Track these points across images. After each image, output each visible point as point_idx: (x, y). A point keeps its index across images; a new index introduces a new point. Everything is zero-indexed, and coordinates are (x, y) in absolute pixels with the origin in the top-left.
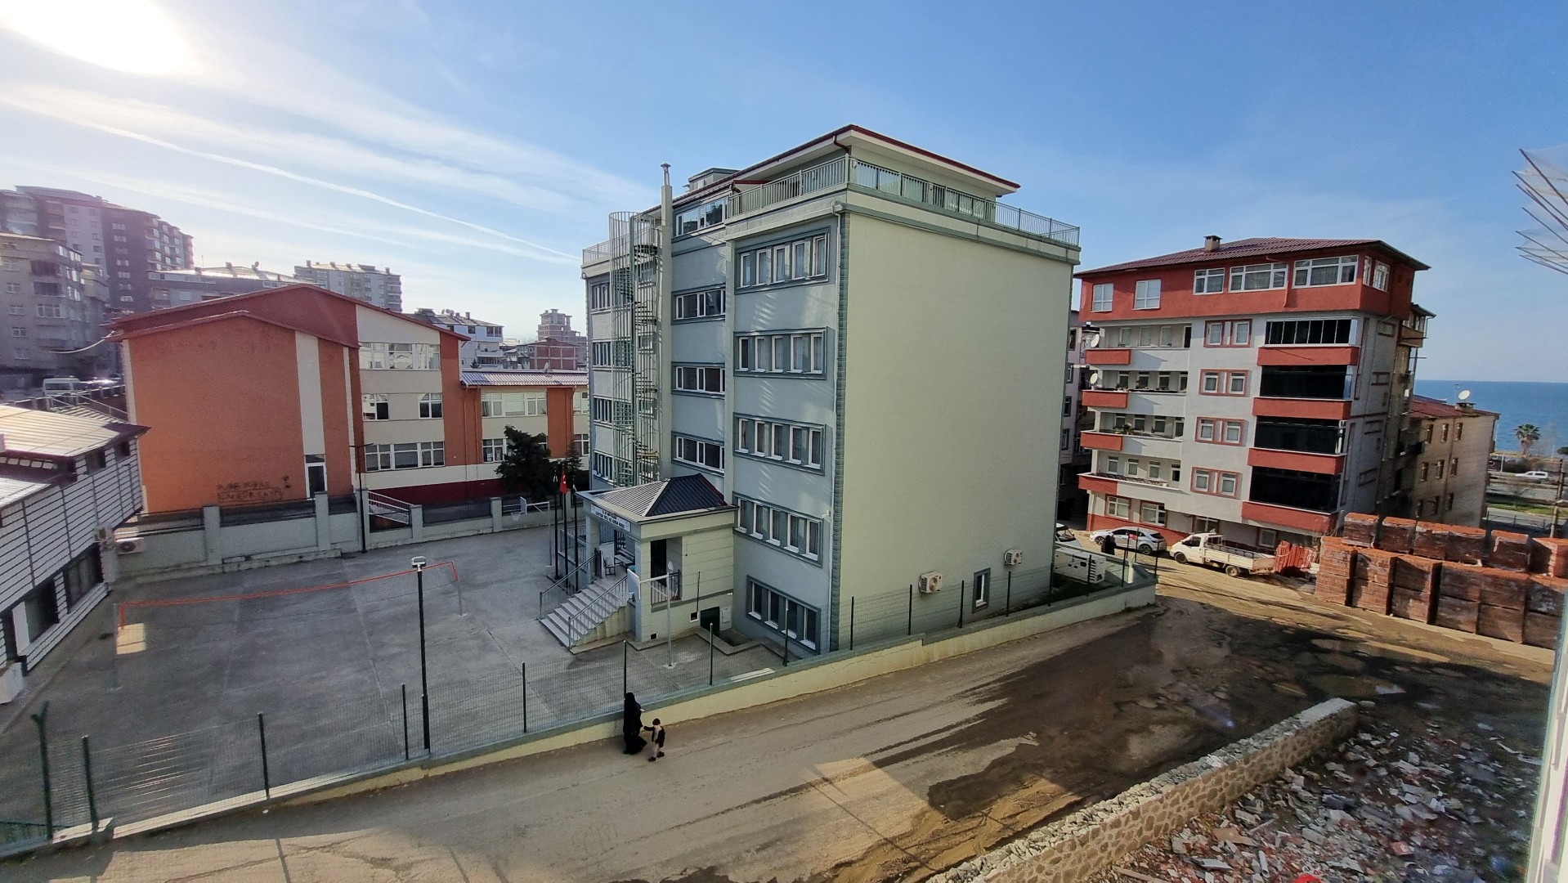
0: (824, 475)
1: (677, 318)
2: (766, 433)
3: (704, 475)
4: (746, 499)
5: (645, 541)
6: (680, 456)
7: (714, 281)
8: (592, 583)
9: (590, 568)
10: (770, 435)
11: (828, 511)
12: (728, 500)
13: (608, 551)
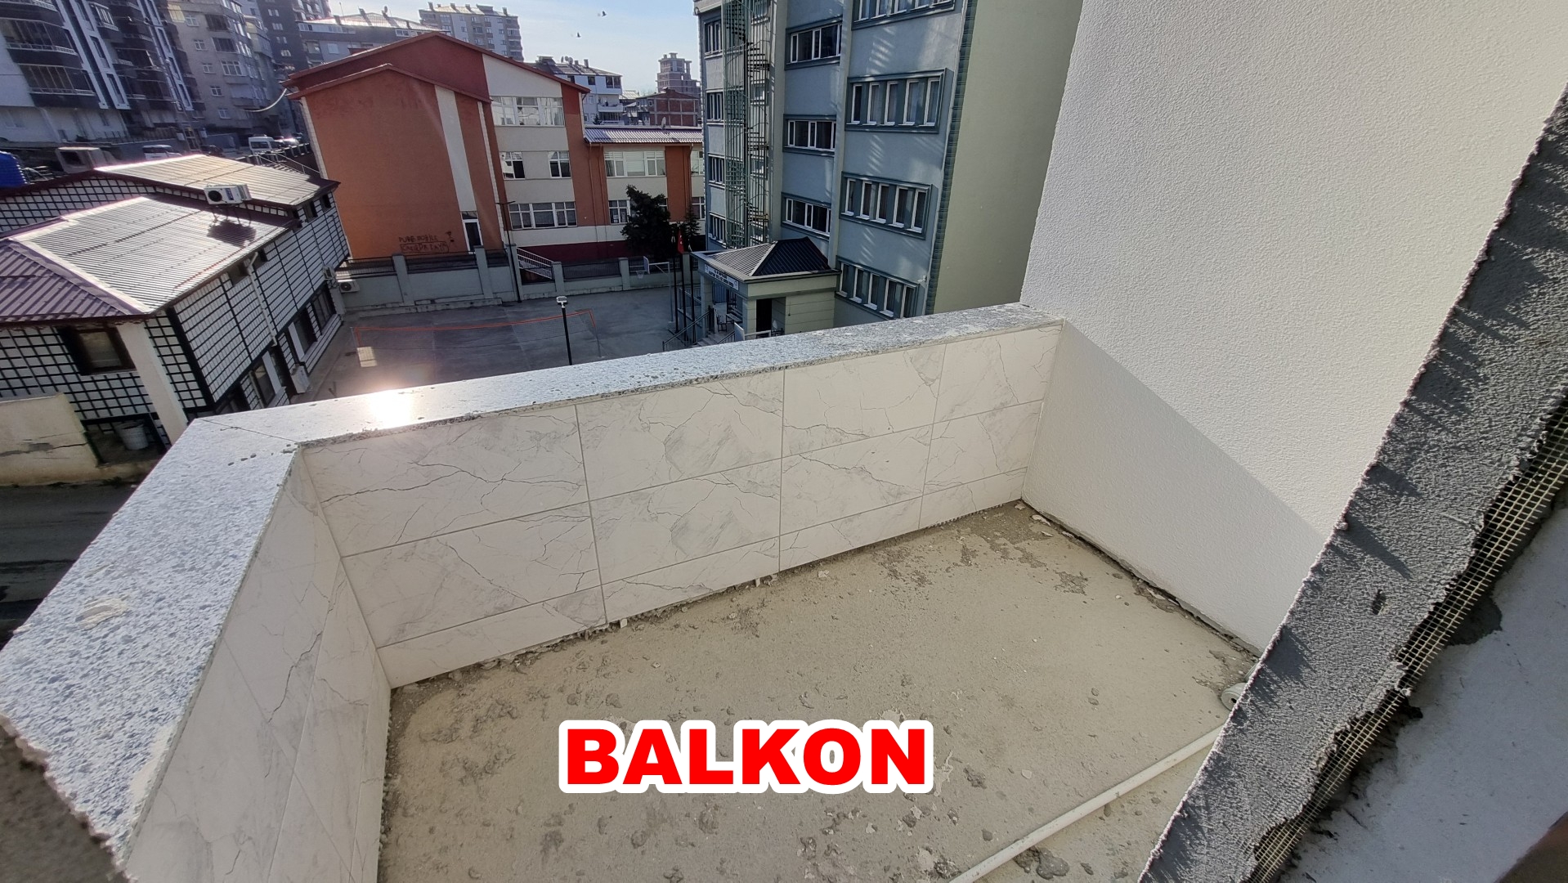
0: (924, 240)
1: (792, 62)
2: (873, 194)
3: (812, 239)
4: (848, 263)
5: (752, 299)
6: (789, 219)
7: (831, 13)
8: (707, 337)
9: (704, 324)
10: (877, 197)
11: (924, 277)
12: (832, 263)
13: (720, 310)
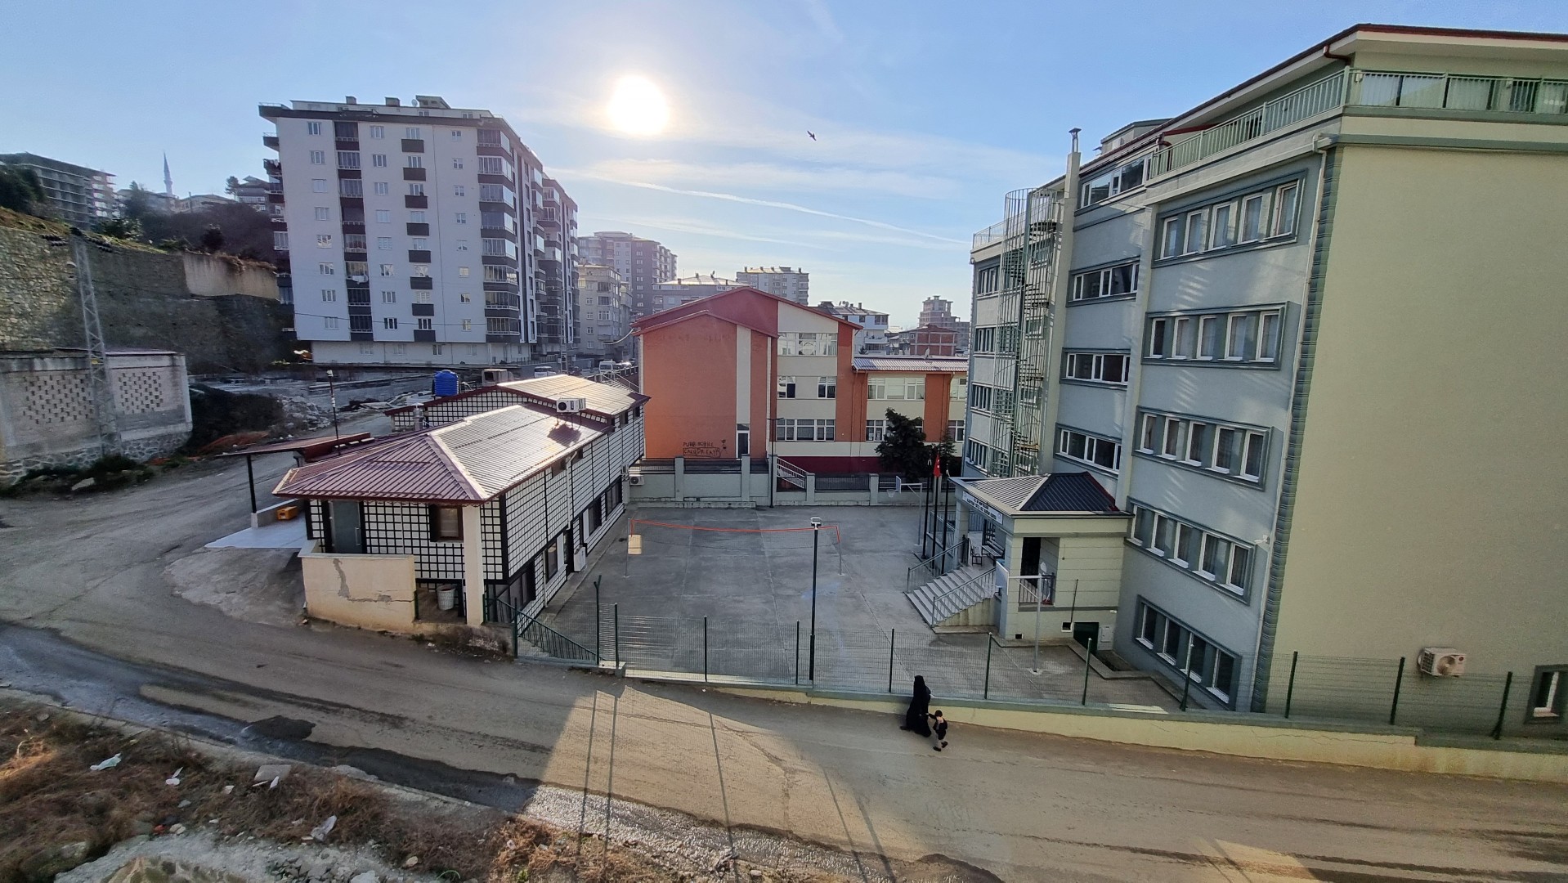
0: (1263, 491)
1: (1075, 300)
2: (1181, 432)
3: (1094, 475)
4: (1145, 507)
5: (1018, 536)
6: (1064, 450)
7: (1125, 254)
8: (958, 569)
9: (956, 553)
10: (1185, 437)
11: (1265, 537)
12: (1121, 504)
13: (976, 539)
